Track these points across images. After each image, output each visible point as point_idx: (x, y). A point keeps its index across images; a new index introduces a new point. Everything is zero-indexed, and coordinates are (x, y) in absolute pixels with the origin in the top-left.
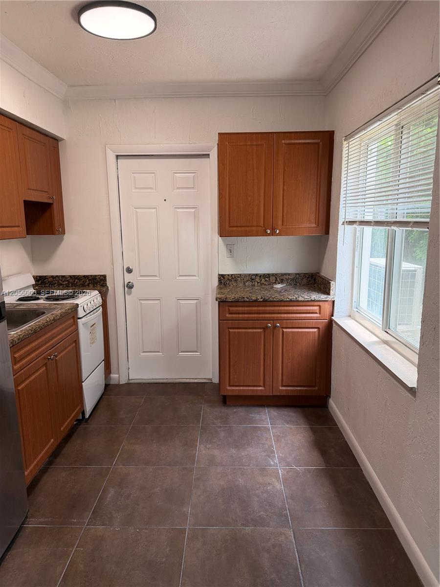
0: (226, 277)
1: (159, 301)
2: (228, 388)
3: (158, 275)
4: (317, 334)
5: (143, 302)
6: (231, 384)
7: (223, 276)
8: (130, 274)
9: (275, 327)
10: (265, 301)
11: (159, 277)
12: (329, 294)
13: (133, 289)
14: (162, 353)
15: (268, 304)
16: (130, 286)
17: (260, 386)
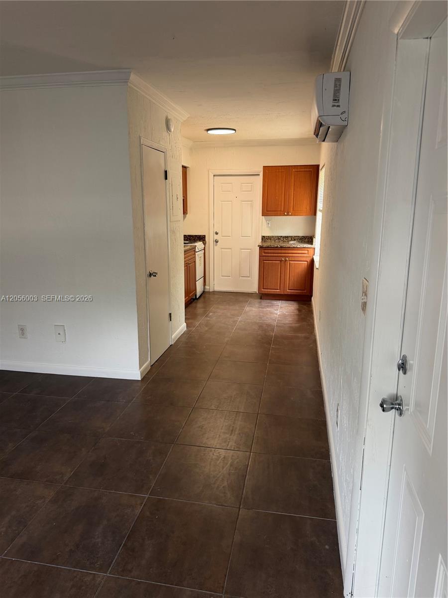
0: (266, 237)
1: (231, 250)
2: (263, 290)
3: (231, 236)
4: (306, 264)
5: (222, 250)
6: (264, 288)
7: (264, 237)
8: (217, 235)
9: (286, 260)
10: (281, 247)
12: (312, 244)
14: (231, 277)
15: (283, 249)
16: (217, 242)
17: (278, 289)
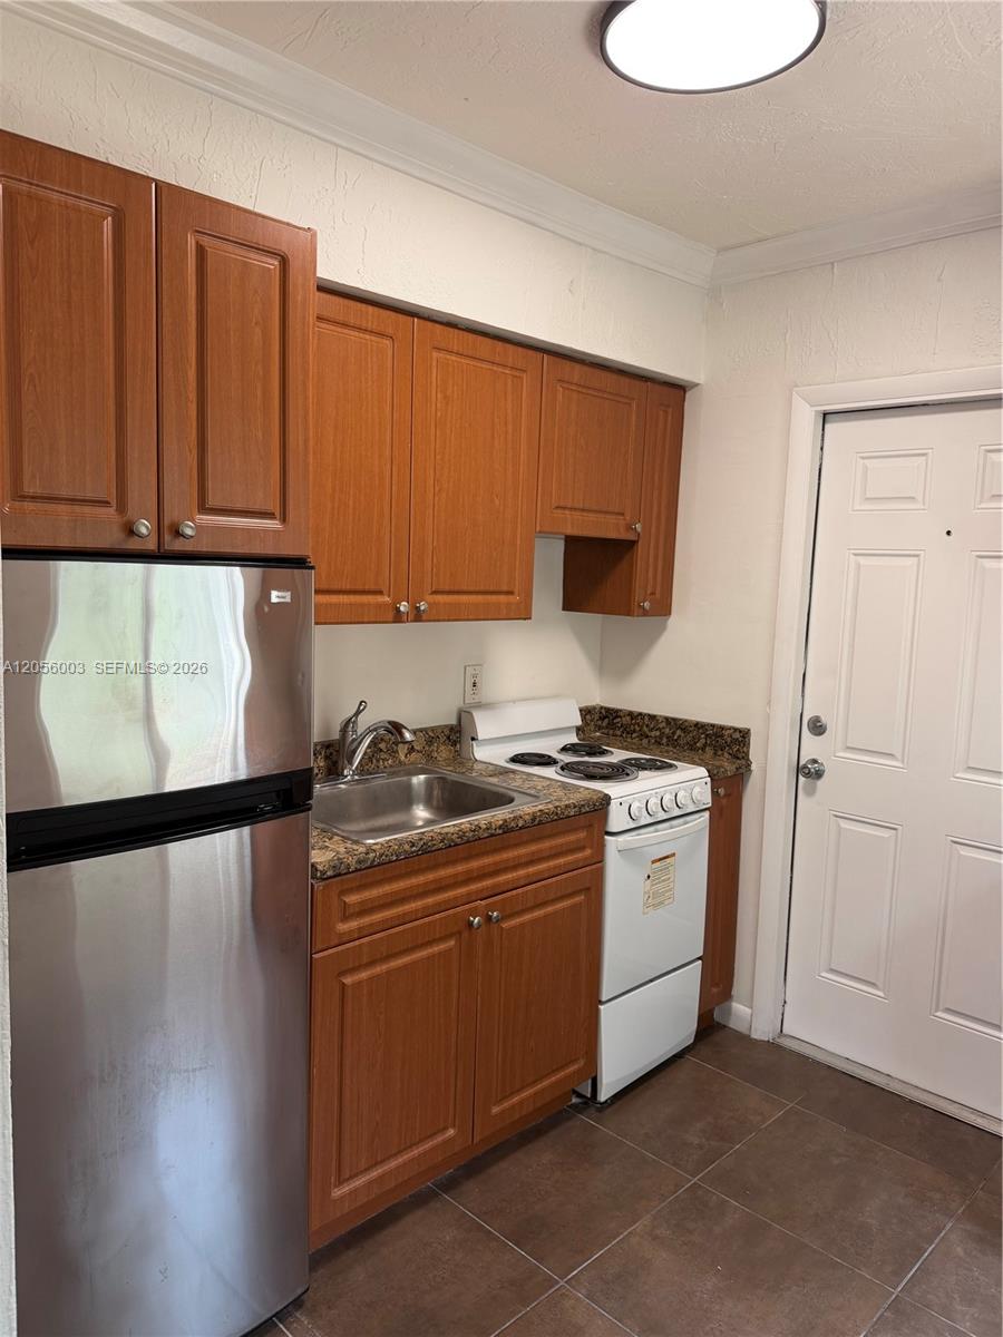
1: (894, 832)
3: (899, 755)
5: (844, 824)
8: (816, 738)
11: (903, 762)
13: (820, 783)
14: (883, 991)
16: (813, 773)
